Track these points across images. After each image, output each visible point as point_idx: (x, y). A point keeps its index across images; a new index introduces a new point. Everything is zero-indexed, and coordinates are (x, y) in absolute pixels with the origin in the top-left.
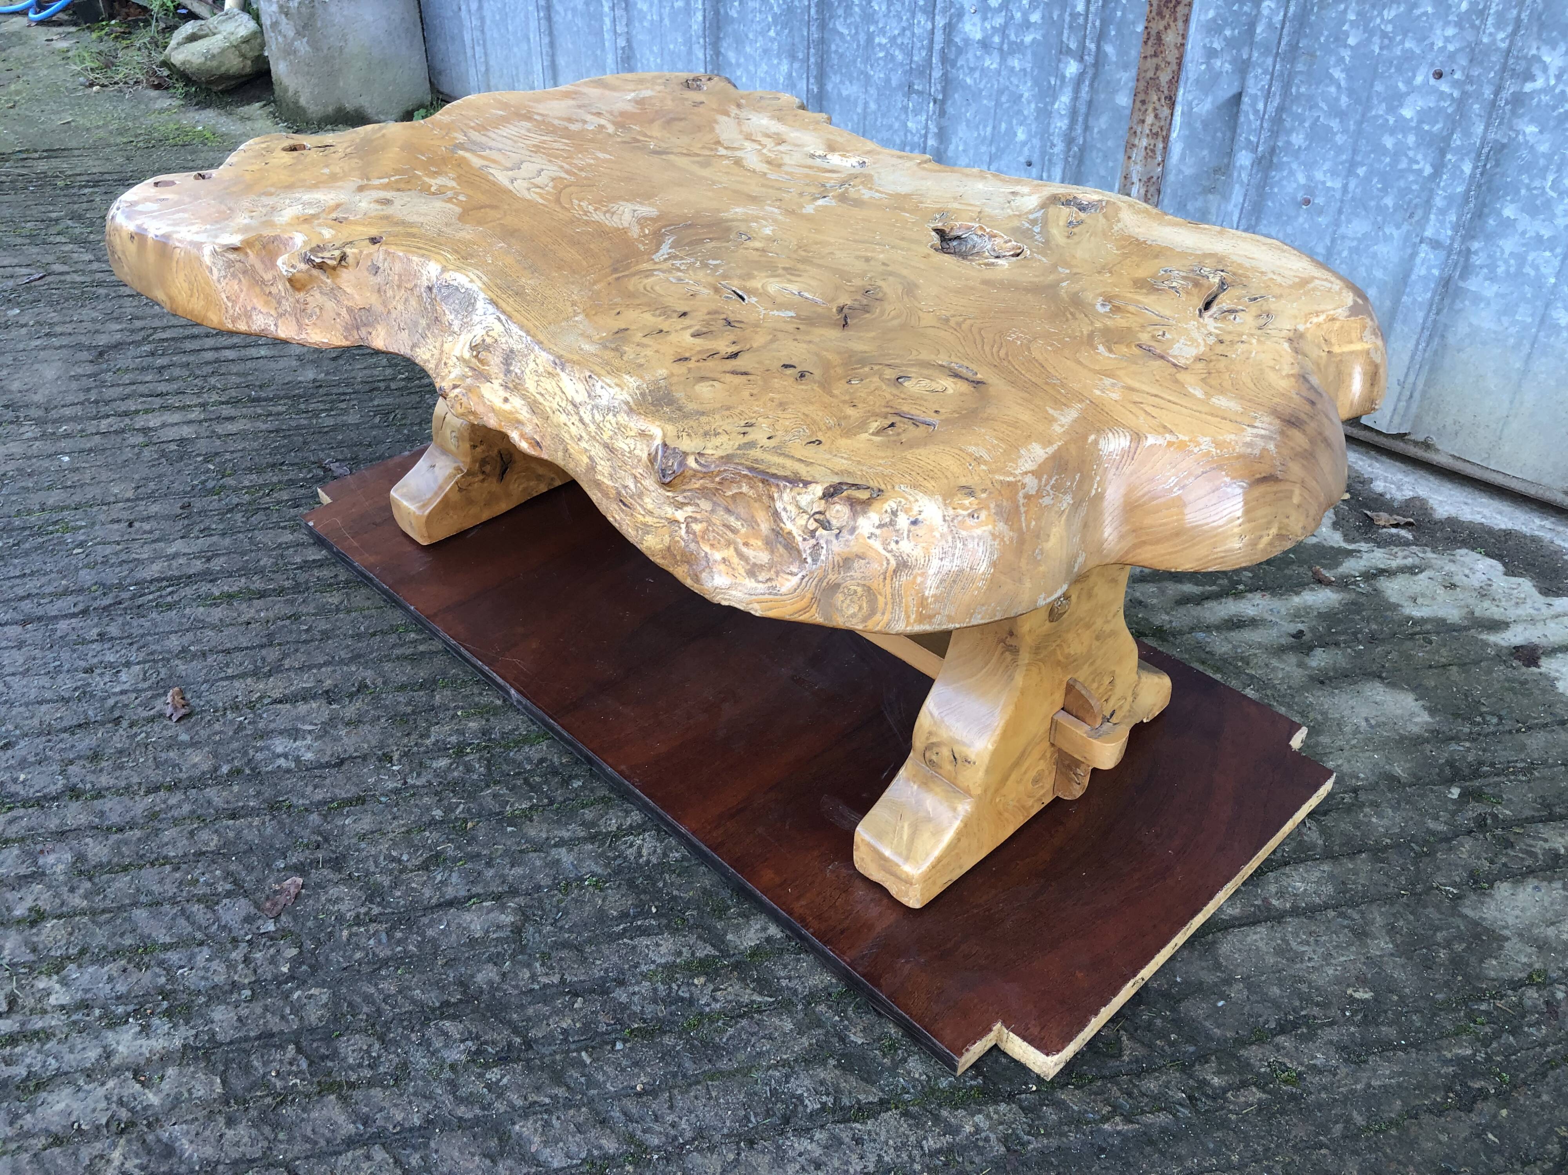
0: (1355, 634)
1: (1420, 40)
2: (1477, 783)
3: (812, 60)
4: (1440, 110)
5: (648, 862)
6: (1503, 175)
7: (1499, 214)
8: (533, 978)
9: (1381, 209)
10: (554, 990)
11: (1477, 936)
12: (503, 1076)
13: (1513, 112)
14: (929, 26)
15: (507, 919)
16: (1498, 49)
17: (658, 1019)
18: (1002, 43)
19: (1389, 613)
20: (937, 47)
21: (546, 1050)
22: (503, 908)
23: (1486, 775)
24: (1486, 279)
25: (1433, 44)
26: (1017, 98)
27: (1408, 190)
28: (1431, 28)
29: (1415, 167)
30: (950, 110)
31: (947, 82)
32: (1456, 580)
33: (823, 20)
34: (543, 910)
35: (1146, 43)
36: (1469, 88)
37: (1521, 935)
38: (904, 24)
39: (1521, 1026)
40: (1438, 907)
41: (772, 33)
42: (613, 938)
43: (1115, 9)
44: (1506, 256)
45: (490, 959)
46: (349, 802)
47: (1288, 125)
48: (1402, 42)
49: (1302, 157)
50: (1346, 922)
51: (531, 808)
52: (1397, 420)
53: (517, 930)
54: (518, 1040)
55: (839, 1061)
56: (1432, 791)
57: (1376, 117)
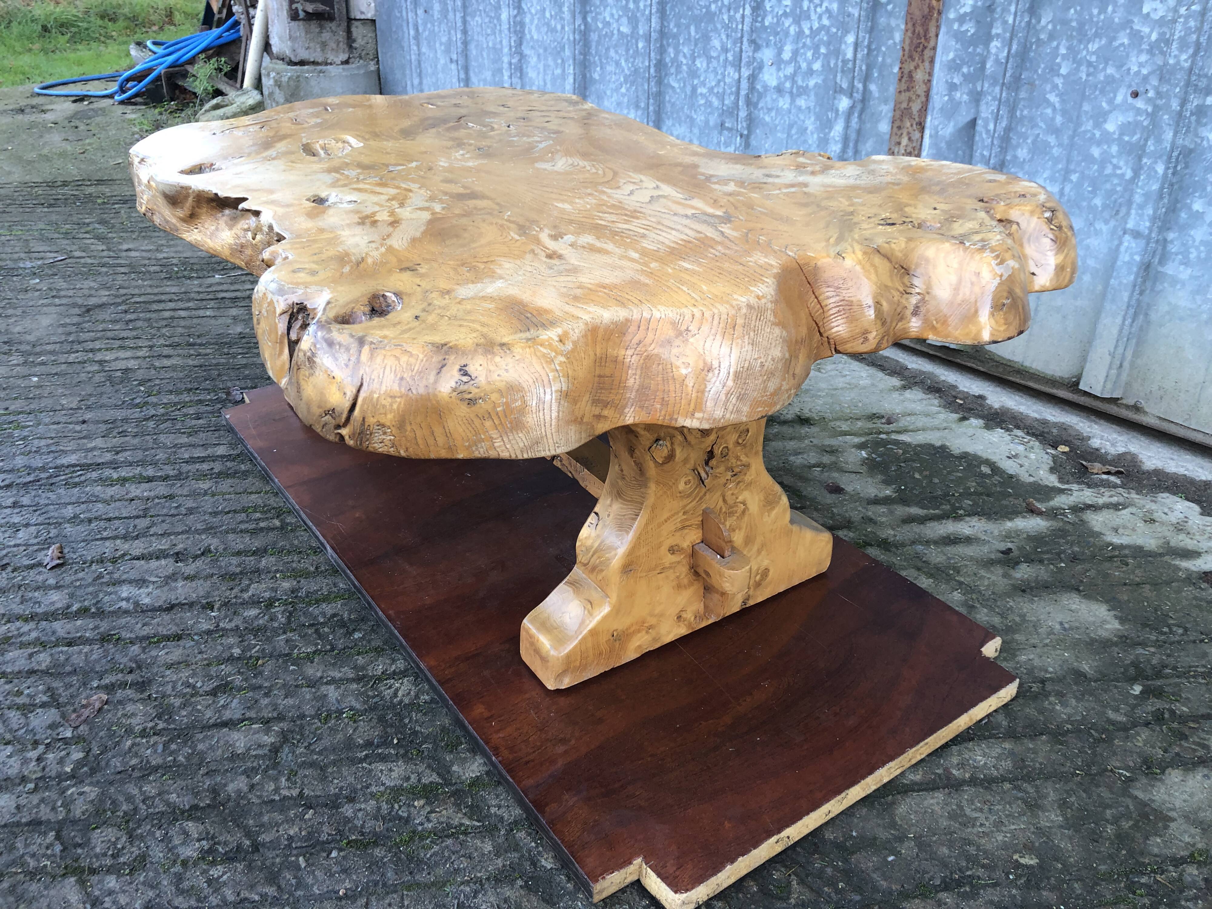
0: (1059, 554)
1: (1119, 67)
2: (1159, 683)
3: (651, 108)
4: (1137, 124)
5: (401, 702)
6: (1191, 175)
7: (1190, 208)
8: (277, 790)
9: (1092, 209)
10: (292, 802)
11: (1145, 816)
12: (224, 873)
13: (1198, 122)
14: (736, 76)
15: (268, 739)
16: (1182, 68)
17: (375, 834)
18: (792, 87)
19: (1092, 539)
20: (743, 93)
21: (270, 854)
22: (267, 732)
23: (1167, 677)
24: (1182, 263)
25: (1129, 69)
26: (803, 131)
27: (1113, 191)
28: (1128, 56)
29: (1119, 172)
30: (753, 143)
31: (751, 120)
32: (1155, 516)
33: (660, 77)
34: (302, 735)
35: (900, 80)
36: (1159, 102)
37: (1186, 817)
38: (719, 77)
39: (1179, 900)
40: (1110, 788)
41: (623, 90)
42: (354, 761)
43: (877, 56)
44: (1197, 243)
45: (245, 772)
46: (167, 638)
47: (1014, 142)
48: (1104, 69)
49: (1027, 167)
50: (1020, 795)
51: (314, 652)
52: (1109, 386)
53: (275, 750)
54: (248, 843)
55: (526, 882)
56: (1116, 687)
57: (1085, 132)
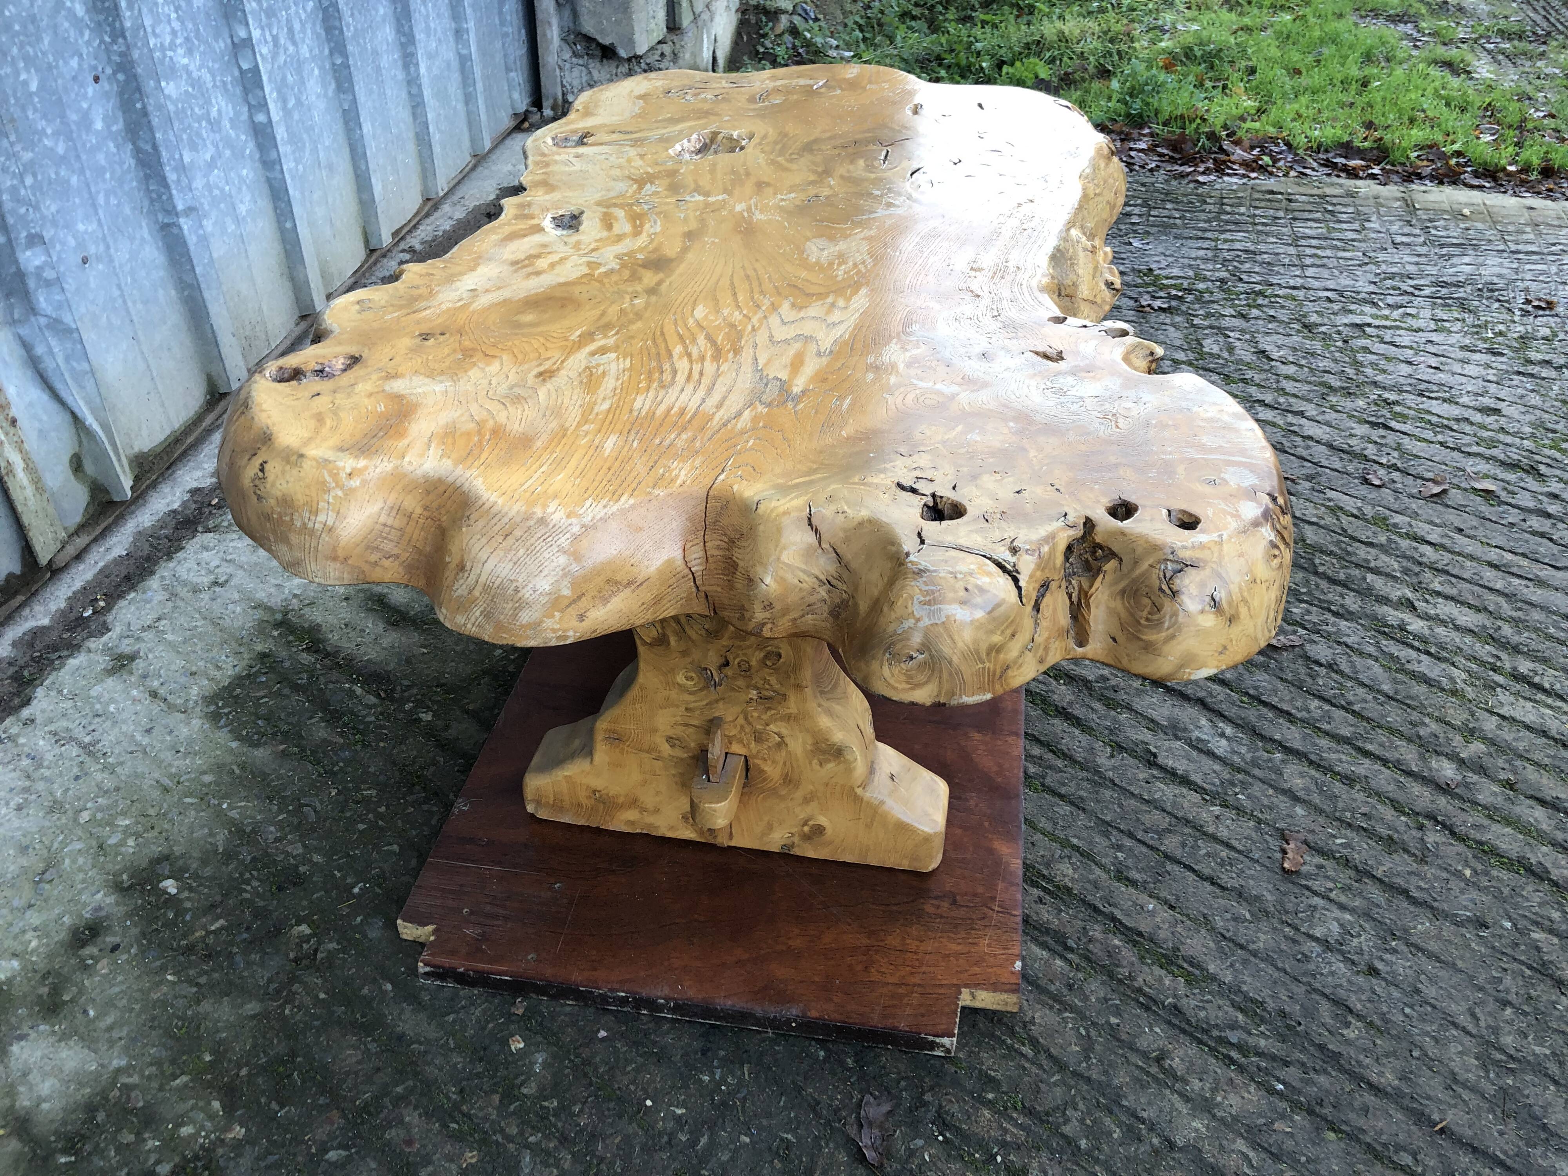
1: (74, 56)
4: (113, 108)
25: (81, 54)
28: (75, 40)
48: (65, 65)
57: (84, 145)
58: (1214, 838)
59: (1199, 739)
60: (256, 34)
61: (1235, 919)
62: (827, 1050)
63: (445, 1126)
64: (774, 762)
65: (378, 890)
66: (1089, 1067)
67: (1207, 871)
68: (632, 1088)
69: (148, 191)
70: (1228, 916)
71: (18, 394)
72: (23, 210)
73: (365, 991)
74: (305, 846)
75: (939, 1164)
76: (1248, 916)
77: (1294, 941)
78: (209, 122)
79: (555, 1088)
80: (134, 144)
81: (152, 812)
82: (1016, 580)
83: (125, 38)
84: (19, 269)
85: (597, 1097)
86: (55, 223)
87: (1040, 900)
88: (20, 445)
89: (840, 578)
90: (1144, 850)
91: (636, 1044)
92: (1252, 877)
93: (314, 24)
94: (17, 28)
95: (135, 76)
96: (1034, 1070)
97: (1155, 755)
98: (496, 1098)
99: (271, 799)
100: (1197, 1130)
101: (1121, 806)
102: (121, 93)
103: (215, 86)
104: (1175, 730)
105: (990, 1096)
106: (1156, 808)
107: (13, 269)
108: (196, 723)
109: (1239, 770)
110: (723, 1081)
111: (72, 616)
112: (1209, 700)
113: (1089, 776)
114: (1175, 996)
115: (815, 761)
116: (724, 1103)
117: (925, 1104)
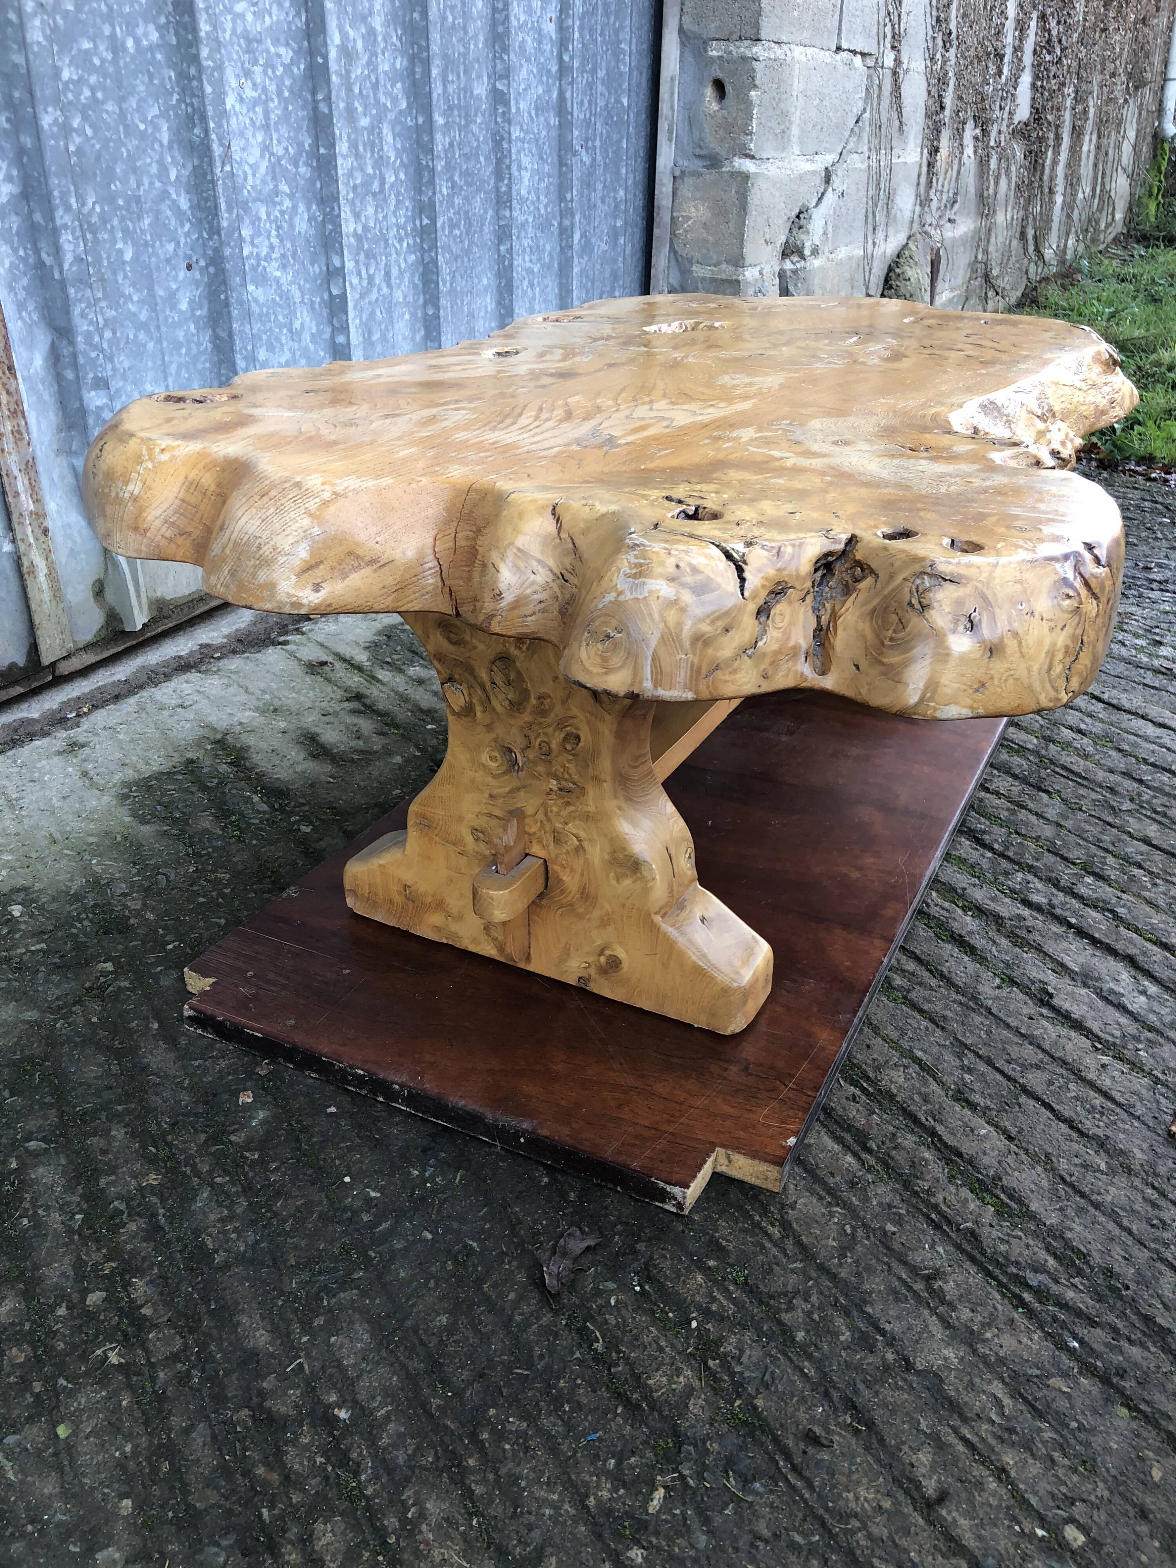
1: (170, 241)
4: (200, 296)
25: (179, 242)
48: (160, 246)
57: (166, 318)
58: (1091, 1085)
59: (1111, 991)
60: (349, 265)
61: (1085, 1166)
62: (554, 1180)
63: (144, 1147)
64: (572, 870)
65: (189, 950)
66: (840, 1265)
67: (1067, 1113)
68: (337, 1162)
69: (219, 374)
70: (1077, 1161)
71: (58, 512)
72: (93, 355)
73: (134, 1024)
74: (145, 905)
75: (623, 1311)
76: (1103, 1166)
77: (1154, 1205)
78: (290, 331)
79: (263, 1143)
80: (214, 331)
81: (34, 855)
82: (740, 570)
83: (219, 235)
84: (82, 405)
85: (298, 1161)
86: (124, 378)
87: (854, 1098)
88: (47, 554)
89: (573, 572)
90: (999, 1077)
91: (361, 1126)
92: (1125, 1131)
93: (413, 275)
94: (121, 202)
95: (223, 271)
96: (775, 1251)
97: (1051, 996)
98: (203, 1137)
99: (135, 863)
100: (946, 1359)
101: (989, 1033)
102: (209, 285)
103: (302, 302)
104: (1086, 978)
105: (712, 1263)
106: (1031, 1043)
107: (77, 405)
108: (106, 799)
109: (1151, 1029)
110: (432, 1179)
111: (58, 716)
112: (1140, 958)
113: (963, 1000)
114: (976, 1222)
115: (612, 875)
116: (422, 1199)
117: (635, 1252)
